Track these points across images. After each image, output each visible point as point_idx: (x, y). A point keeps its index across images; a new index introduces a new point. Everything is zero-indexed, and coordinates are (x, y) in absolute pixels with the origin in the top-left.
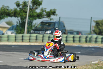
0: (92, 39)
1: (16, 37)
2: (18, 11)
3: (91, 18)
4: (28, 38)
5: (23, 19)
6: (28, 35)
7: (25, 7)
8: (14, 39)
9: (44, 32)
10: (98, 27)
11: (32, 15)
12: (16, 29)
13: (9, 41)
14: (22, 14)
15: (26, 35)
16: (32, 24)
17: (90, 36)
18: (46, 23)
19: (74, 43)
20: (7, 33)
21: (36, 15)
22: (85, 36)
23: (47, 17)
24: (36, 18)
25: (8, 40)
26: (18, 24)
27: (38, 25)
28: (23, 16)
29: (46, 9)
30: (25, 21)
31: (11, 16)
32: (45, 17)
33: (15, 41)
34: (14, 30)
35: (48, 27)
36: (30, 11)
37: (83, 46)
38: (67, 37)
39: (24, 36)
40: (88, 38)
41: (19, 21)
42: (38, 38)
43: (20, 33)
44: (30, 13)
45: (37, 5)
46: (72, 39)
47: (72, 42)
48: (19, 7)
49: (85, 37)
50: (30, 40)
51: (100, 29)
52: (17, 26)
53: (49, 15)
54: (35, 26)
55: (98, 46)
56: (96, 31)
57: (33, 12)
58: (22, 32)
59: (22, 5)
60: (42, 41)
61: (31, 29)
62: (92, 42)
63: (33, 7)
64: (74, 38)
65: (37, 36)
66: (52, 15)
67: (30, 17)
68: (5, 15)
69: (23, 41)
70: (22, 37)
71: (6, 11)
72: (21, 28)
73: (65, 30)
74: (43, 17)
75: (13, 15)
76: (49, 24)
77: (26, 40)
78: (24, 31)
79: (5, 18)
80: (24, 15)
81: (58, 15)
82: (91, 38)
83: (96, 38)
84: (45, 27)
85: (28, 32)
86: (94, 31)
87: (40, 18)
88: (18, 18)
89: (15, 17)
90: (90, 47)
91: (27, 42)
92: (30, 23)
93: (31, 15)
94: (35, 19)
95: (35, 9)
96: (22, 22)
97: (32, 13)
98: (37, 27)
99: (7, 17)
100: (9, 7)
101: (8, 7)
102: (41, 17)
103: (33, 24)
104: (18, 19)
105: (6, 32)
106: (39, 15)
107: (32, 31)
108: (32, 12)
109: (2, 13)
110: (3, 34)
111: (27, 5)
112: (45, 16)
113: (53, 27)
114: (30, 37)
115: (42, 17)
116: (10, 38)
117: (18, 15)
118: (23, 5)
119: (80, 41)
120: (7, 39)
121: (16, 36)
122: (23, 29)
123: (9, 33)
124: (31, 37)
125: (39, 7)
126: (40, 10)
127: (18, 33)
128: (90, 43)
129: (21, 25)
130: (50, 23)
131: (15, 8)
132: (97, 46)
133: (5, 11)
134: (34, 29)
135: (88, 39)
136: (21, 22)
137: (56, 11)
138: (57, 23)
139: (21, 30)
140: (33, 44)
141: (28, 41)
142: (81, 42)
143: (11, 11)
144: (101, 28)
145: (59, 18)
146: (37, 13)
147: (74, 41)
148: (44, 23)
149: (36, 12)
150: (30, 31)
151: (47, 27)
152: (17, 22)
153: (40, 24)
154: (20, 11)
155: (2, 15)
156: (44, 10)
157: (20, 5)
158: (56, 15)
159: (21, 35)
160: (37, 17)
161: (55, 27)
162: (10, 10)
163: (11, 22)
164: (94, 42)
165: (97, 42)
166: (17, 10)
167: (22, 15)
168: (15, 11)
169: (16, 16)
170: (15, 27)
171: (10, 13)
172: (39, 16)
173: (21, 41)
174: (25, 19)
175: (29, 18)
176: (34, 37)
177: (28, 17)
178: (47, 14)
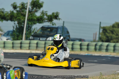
1: (13, 44)
2: (15, 14)
3: (100, 23)
4: (28, 45)
5: (21, 23)
6: (28, 41)
7: (23, 10)
8: (11, 45)
9: (45, 38)
10: (105, 34)
11: (32, 19)
12: (12, 35)
16: (31, 29)
18: (48, 28)
19: (81, 52)
20: (1, 40)
21: (35, 19)
22: (95, 43)
23: (49, 22)
24: (36, 22)
25: (4, 47)
26: (15, 29)
27: (38, 31)
28: (21, 20)
29: (47, 12)
30: (23, 26)
31: (7, 20)
32: (46, 22)
33: (12, 48)
35: (50, 33)
36: (30, 14)
37: (93, 55)
38: (73, 45)
41: (16, 26)
42: (39, 45)
45: (37, 8)
46: (79, 47)
47: (79, 50)
48: (16, 10)
49: (94, 45)
50: (30, 48)
52: (14, 31)
53: (50, 19)
54: (34, 32)
55: (110, 55)
57: (32, 15)
58: (19, 38)
59: (20, 7)
60: (43, 49)
62: (103, 50)
63: (32, 10)
64: (81, 45)
66: (54, 19)
67: (28, 21)
69: (22, 48)
70: (21, 43)
71: (1, 14)
72: (18, 33)
73: (69, 36)
74: (44, 21)
75: (9, 18)
76: (50, 29)
77: (25, 47)
80: (22, 18)
81: (61, 19)
82: (101, 46)
83: (107, 46)
84: (46, 33)
85: (27, 38)
87: (41, 23)
88: (14, 22)
89: (12, 21)
90: (102, 55)
91: (27, 49)
92: (29, 28)
93: (29, 19)
94: (35, 24)
95: (35, 12)
96: (19, 26)
97: (32, 16)
98: (37, 33)
99: (2, 21)
100: (4, 10)
102: (41, 21)
103: (32, 29)
104: (15, 24)
106: (39, 19)
107: (31, 37)
108: (31, 16)
111: (26, 8)
112: (47, 21)
114: (30, 43)
115: (43, 21)
116: (6, 45)
117: (15, 19)
118: (21, 8)
119: (88, 49)
120: (3, 45)
122: (21, 34)
123: (4, 39)
124: (31, 44)
125: (39, 10)
126: (41, 13)
129: (18, 30)
130: (51, 29)
131: (12, 11)
134: (33, 35)
135: (98, 47)
136: (18, 27)
137: (58, 15)
138: (60, 28)
139: (18, 36)
140: (34, 52)
141: (28, 48)
143: (7, 13)
144: (108, 35)
145: (63, 22)
146: (37, 17)
147: (81, 49)
148: (45, 28)
149: (36, 16)
150: (29, 38)
151: (48, 33)
152: (14, 28)
153: (41, 29)
154: (17, 14)
156: (45, 13)
157: (17, 7)
158: (59, 19)
159: (19, 41)
160: (37, 21)
162: (6, 13)
164: (105, 50)
167: (20, 18)
168: (11, 14)
169: (12, 19)
170: (11, 33)
171: (6, 16)
172: (40, 20)
173: (20, 48)
174: (23, 24)
175: (28, 22)
176: (35, 44)
177: (27, 21)
178: (48, 18)
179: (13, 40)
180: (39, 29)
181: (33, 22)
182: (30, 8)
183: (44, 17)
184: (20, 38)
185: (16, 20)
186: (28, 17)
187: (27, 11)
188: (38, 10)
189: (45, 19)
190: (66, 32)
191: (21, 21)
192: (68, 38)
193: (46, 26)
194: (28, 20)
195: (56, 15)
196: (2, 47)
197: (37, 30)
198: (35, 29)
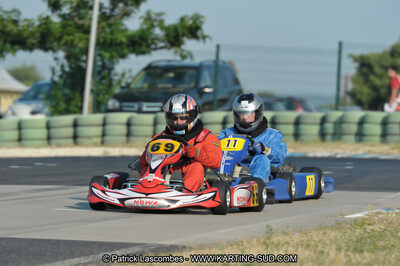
0: (344, 126)
1: (48, 127)
2: (57, 26)
3: (340, 44)
4: (98, 130)
5: (75, 57)
6: (98, 117)
7: (82, 11)
8: (43, 133)
9: (160, 104)
11: (111, 40)
12: (49, 97)
13: (23, 142)
14: (71, 37)
15: (88, 116)
16: (109, 74)
17: (335, 115)
18: (167, 69)
20: (14, 114)
21: (124, 40)
22: (318, 115)
23: (169, 49)
24: (126, 51)
25: (20, 139)
26: (56, 79)
27: (134, 79)
28: (76, 46)
29: (163, 17)
30: (83, 64)
31: (31, 48)
32: (162, 48)
33: (46, 142)
34: (42, 99)
35: (174, 87)
36: (104, 24)
37: (311, 155)
39: (79, 122)
40: (329, 122)
41: (62, 67)
42: (134, 129)
43: (68, 112)
44: (103, 34)
45: (130, 3)
48: (58, 12)
49: (318, 121)
50: (106, 138)
51: (375, 88)
52: (54, 83)
53: (174, 38)
54: (123, 84)
55: (370, 152)
56: (361, 93)
57: (114, 27)
58: (72, 108)
59: (71, 2)
61: (107, 97)
62: (345, 137)
63: (112, 10)
65: (132, 122)
66: (188, 38)
67: (101, 49)
68: (5, 42)
69: (79, 140)
70: (75, 125)
71: (10, 27)
72: (67, 91)
74: (153, 46)
75: (35, 41)
76: (175, 73)
77: (89, 137)
78: (79, 104)
79: (4, 53)
80: (81, 40)
81: (211, 38)
82: (340, 122)
83: (362, 122)
84: (160, 86)
86: (352, 95)
87: (143, 53)
88: (55, 55)
89: (46, 49)
90: (339, 156)
91: (95, 145)
92: (105, 72)
93: (104, 43)
94: (123, 56)
95: (122, 18)
96: (70, 67)
97: (112, 33)
98: (133, 86)
99: (14, 52)
100: (19, 13)
101: (17, 11)
102: (144, 48)
103: (115, 75)
104: (56, 59)
105: (11, 108)
106: (136, 39)
107: (112, 103)
108: (108, 30)
111: (90, 4)
112: (162, 44)
113: (193, 85)
114: (104, 124)
115: (148, 46)
116: (27, 133)
117: (55, 44)
118: (74, 4)
119: (297, 135)
120: (14, 134)
121: (52, 125)
122: (77, 94)
123: (24, 112)
124: (107, 127)
125: (136, 11)
126: (142, 20)
127: (56, 111)
128: (336, 143)
129: (69, 81)
130: (179, 71)
131: (44, 16)
132: (365, 154)
133: (5, 27)
134: (120, 94)
135: (329, 127)
136: (67, 69)
137: (202, 23)
138: (208, 67)
139: (68, 100)
140: (115, 152)
141: (99, 140)
142: (303, 137)
143: (28, 26)
144: (377, 82)
145: (214, 49)
146: (129, 33)
148: (159, 71)
149: (126, 30)
150: (106, 104)
151: (170, 86)
152: (53, 73)
153: (143, 73)
154: (64, 26)
156: (155, 20)
157: (61, 3)
158: (204, 37)
159: (69, 119)
160: (128, 46)
161: (202, 84)
162: (26, 23)
163: (32, 68)
164: (352, 138)
165: (365, 138)
166: (51, 22)
167: (72, 41)
168: (44, 26)
169: (48, 45)
170: (46, 89)
171: (26, 34)
172: (139, 43)
173: (71, 141)
174: (84, 58)
175: (98, 52)
176: (121, 124)
177: (96, 50)
178: (167, 35)
179: (52, 114)
180: (138, 75)
181: (117, 51)
182: (107, 4)
183: (151, 34)
184: (76, 106)
185: (59, 49)
186: (98, 34)
187: (96, 13)
188: (132, 11)
189: (157, 39)
190: (230, 82)
191: (76, 51)
193: (161, 64)
194: (101, 45)
195: (194, 26)
196: (14, 141)
197: (131, 77)
198: (123, 75)
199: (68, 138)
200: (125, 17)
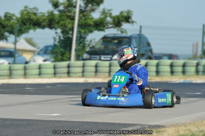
1: (55, 68)
2: (57, 16)
3: (204, 26)
4: (80, 70)
5: (66, 32)
6: (80, 63)
7: (70, 8)
8: (52, 71)
9: (110, 56)
11: (85, 23)
12: (53, 53)
14: (64, 22)
16: (84, 41)
17: (204, 62)
18: (114, 38)
19: (173, 77)
20: (34, 61)
21: (92, 23)
22: (195, 62)
23: (115, 28)
24: (93, 29)
25: (40, 74)
26: (57, 43)
27: (97, 43)
28: (67, 27)
29: (111, 12)
30: (71, 36)
31: (43, 27)
32: (111, 28)
33: (53, 75)
34: (49, 54)
35: (117, 48)
36: (81, 15)
37: (194, 82)
38: (158, 65)
39: (70, 65)
40: (201, 65)
41: (60, 37)
42: (99, 69)
43: (62, 60)
44: (81, 21)
45: (95, 4)
46: (168, 69)
47: (169, 74)
48: (57, 9)
49: (195, 65)
50: (85, 73)
52: (55, 45)
53: (117, 23)
54: (91, 46)
57: (86, 17)
58: (65, 58)
59: (64, 4)
60: (107, 74)
61: (82, 52)
63: (85, 8)
64: (172, 66)
65: (98, 65)
66: (125, 22)
67: (80, 28)
68: (30, 24)
69: (70, 74)
70: (69, 67)
71: (33, 17)
72: (62, 50)
73: (151, 51)
74: (106, 27)
75: (46, 24)
76: (118, 40)
77: (76, 73)
80: (69, 23)
81: (136, 23)
84: (111, 47)
85: (78, 58)
88: (56, 31)
89: (51, 28)
91: (79, 77)
92: (82, 40)
93: (82, 25)
94: (91, 32)
95: (90, 12)
96: (64, 37)
97: (85, 20)
98: (96, 47)
99: (35, 29)
100: (37, 9)
102: (102, 28)
103: (87, 41)
104: (56, 33)
106: (98, 23)
107: (85, 56)
108: (84, 18)
109: (25, 21)
110: (27, 63)
111: (74, 5)
112: (111, 26)
114: (84, 66)
115: (104, 27)
116: (43, 71)
117: (56, 25)
118: (66, 5)
119: (184, 72)
120: (37, 71)
121: (56, 67)
122: (67, 51)
123: (40, 60)
124: (85, 68)
125: (98, 8)
126: (101, 13)
127: (56, 60)
129: (63, 44)
130: (120, 39)
131: (51, 11)
133: (30, 16)
134: (89, 51)
135: (201, 68)
136: (62, 38)
137: (131, 14)
138: (135, 37)
139: (63, 54)
140: (91, 80)
141: (81, 74)
142: (186, 73)
143: (42, 16)
146: (94, 20)
147: (172, 72)
148: (109, 39)
149: (93, 18)
150: (82, 56)
151: (115, 47)
152: (55, 40)
153: (101, 41)
154: (61, 16)
155: (25, 24)
156: (107, 13)
157: (59, 4)
158: (133, 22)
159: (65, 64)
160: (94, 26)
162: (41, 14)
166: (54, 14)
167: (65, 24)
168: (50, 16)
169: (53, 26)
170: (50, 49)
171: (41, 20)
172: (99, 25)
173: (66, 75)
174: (71, 32)
176: (92, 66)
177: (78, 28)
178: (114, 21)
179: (54, 61)
180: (99, 41)
181: (88, 29)
182: (83, 5)
183: (106, 20)
184: (67, 57)
185: (58, 27)
186: (79, 20)
187: (77, 10)
188: (96, 9)
189: (108, 23)
190: (146, 45)
191: (67, 29)
192: (150, 54)
193: (111, 36)
194: (80, 26)
195: (127, 16)
196: (37, 75)
197: (95, 42)
199: (64, 73)
200: (92, 12)
